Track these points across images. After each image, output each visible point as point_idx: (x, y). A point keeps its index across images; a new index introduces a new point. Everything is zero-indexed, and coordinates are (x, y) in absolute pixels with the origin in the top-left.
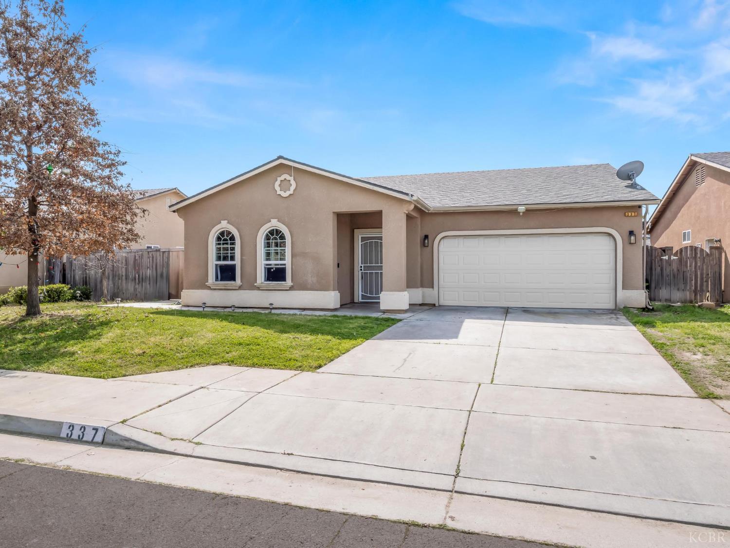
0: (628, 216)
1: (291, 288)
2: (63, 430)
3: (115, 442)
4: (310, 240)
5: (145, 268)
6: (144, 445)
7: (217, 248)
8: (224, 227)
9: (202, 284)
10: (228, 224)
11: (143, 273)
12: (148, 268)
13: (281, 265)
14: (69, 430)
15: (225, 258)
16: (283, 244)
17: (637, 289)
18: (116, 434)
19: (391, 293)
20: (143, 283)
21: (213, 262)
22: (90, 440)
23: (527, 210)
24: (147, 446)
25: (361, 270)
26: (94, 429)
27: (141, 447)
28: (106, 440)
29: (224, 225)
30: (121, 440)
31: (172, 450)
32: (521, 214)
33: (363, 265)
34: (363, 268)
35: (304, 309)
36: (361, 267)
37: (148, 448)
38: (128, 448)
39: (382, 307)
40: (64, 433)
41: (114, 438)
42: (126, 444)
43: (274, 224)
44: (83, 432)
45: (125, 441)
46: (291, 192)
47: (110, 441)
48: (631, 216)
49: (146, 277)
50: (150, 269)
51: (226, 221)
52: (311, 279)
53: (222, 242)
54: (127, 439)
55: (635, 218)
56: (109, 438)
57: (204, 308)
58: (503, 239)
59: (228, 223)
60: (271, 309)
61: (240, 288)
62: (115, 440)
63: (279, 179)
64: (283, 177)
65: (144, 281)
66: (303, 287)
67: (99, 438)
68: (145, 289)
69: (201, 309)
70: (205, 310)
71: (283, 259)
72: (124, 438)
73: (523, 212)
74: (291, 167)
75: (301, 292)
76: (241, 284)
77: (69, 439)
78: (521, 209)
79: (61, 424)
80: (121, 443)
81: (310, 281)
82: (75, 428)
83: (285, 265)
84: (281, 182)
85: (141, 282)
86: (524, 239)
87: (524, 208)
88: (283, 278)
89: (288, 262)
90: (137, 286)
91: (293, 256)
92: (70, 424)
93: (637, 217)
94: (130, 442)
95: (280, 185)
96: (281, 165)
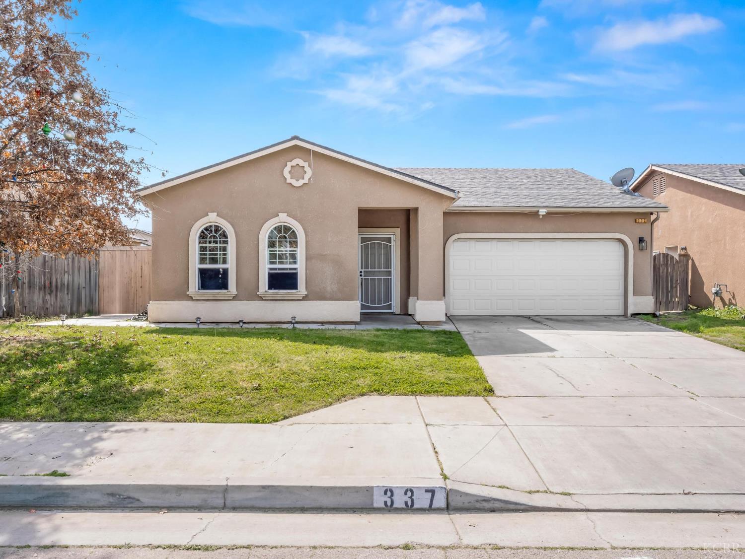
0: (639, 223)
1: (305, 298)
2: (375, 497)
3: (467, 505)
4: (330, 239)
5: (61, 273)
6: (516, 504)
7: (201, 247)
8: (211, 221)
9: (181, 294)
10: (218, 217)
11: (57, 279)
12: (65, 272)
13: (291, 269)
14: (387, 496)
15: (214, 260)
16: (294, 244)
17: (646, 295)
18: (467, 494)
19: (429, 302)
20: (58, 293)
21: (195, 265)
22: (427, 506)
23: (548, 213)
24: (521, 504)
25: (361, 275)
26: (427, 491)
27: (512, 507)
28: (452, 504)
29: (212, 219)
30: (477, 501)
31: (555, 506)
32: (541, 217)
33: (363, 270)
34: (363, 274)
35: (322, 323)
36: (361, 272)
37: (522, 507)
38: (493, 511)
39: (418, 318)
40: (379, 500)
41: (466, 500)
42: (487, 505)
43: (283, 219)
44: (411, 498)
45: (483, 502)
46: (306, 181)
47: (460, 505)
48: (641, 223)
49: (62, 285)
50: (69, 274)
51: (216, 214)
52: (330, 286)
53: (208, 240)
54: (486, 499)
55: (645, 224)
56: (455, 501)
57: (198, 324)
58: (516, 243)
59: (218, 215)
60: (294, 323)
61: (235, 298)
62: (466, 502)
63: (289, 164)
64: (295, 162)
65: (59, 290)
66: (321, 296)
67: (439, 501)
68: (62, 301)
69: (195, 326)
70: (199, 327)
71: (295, 263)
72: (483, 499)
73: (543, 215)
74: (309, 150)
75: (319, 302)
76: (237, 293)
77: (389, 508)
78: (542, 212)
79: (369, 490)
80: (478, 505)
81: (329, 289)
82: (396, 492)
83: (295, 269)
84: (291, 169)
85: (54, 292)
86: (537, 243)
87: (545, 210)
88: (294, 286)
89: (300, 267)
90: (48, 297)
91: (308, 258)
92: (385, 489)
93: (646, 224)
94: (492, 502)
95: (290, 172)
96: (296, 147)
